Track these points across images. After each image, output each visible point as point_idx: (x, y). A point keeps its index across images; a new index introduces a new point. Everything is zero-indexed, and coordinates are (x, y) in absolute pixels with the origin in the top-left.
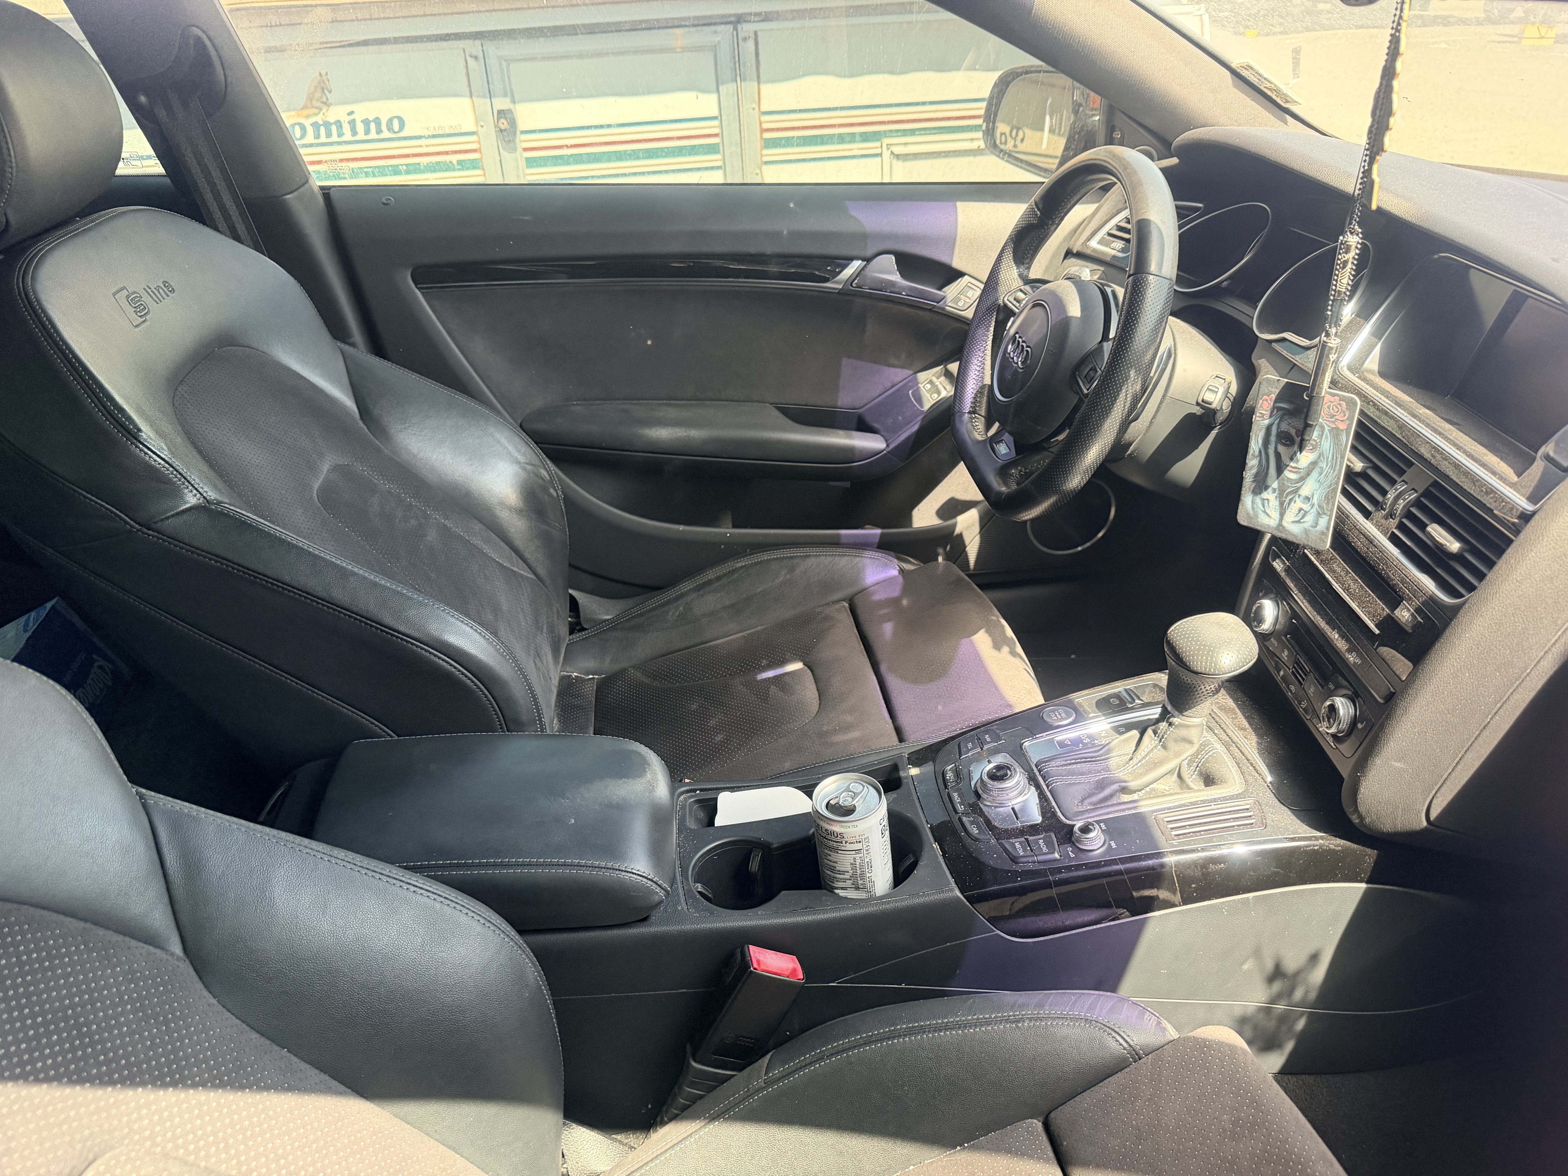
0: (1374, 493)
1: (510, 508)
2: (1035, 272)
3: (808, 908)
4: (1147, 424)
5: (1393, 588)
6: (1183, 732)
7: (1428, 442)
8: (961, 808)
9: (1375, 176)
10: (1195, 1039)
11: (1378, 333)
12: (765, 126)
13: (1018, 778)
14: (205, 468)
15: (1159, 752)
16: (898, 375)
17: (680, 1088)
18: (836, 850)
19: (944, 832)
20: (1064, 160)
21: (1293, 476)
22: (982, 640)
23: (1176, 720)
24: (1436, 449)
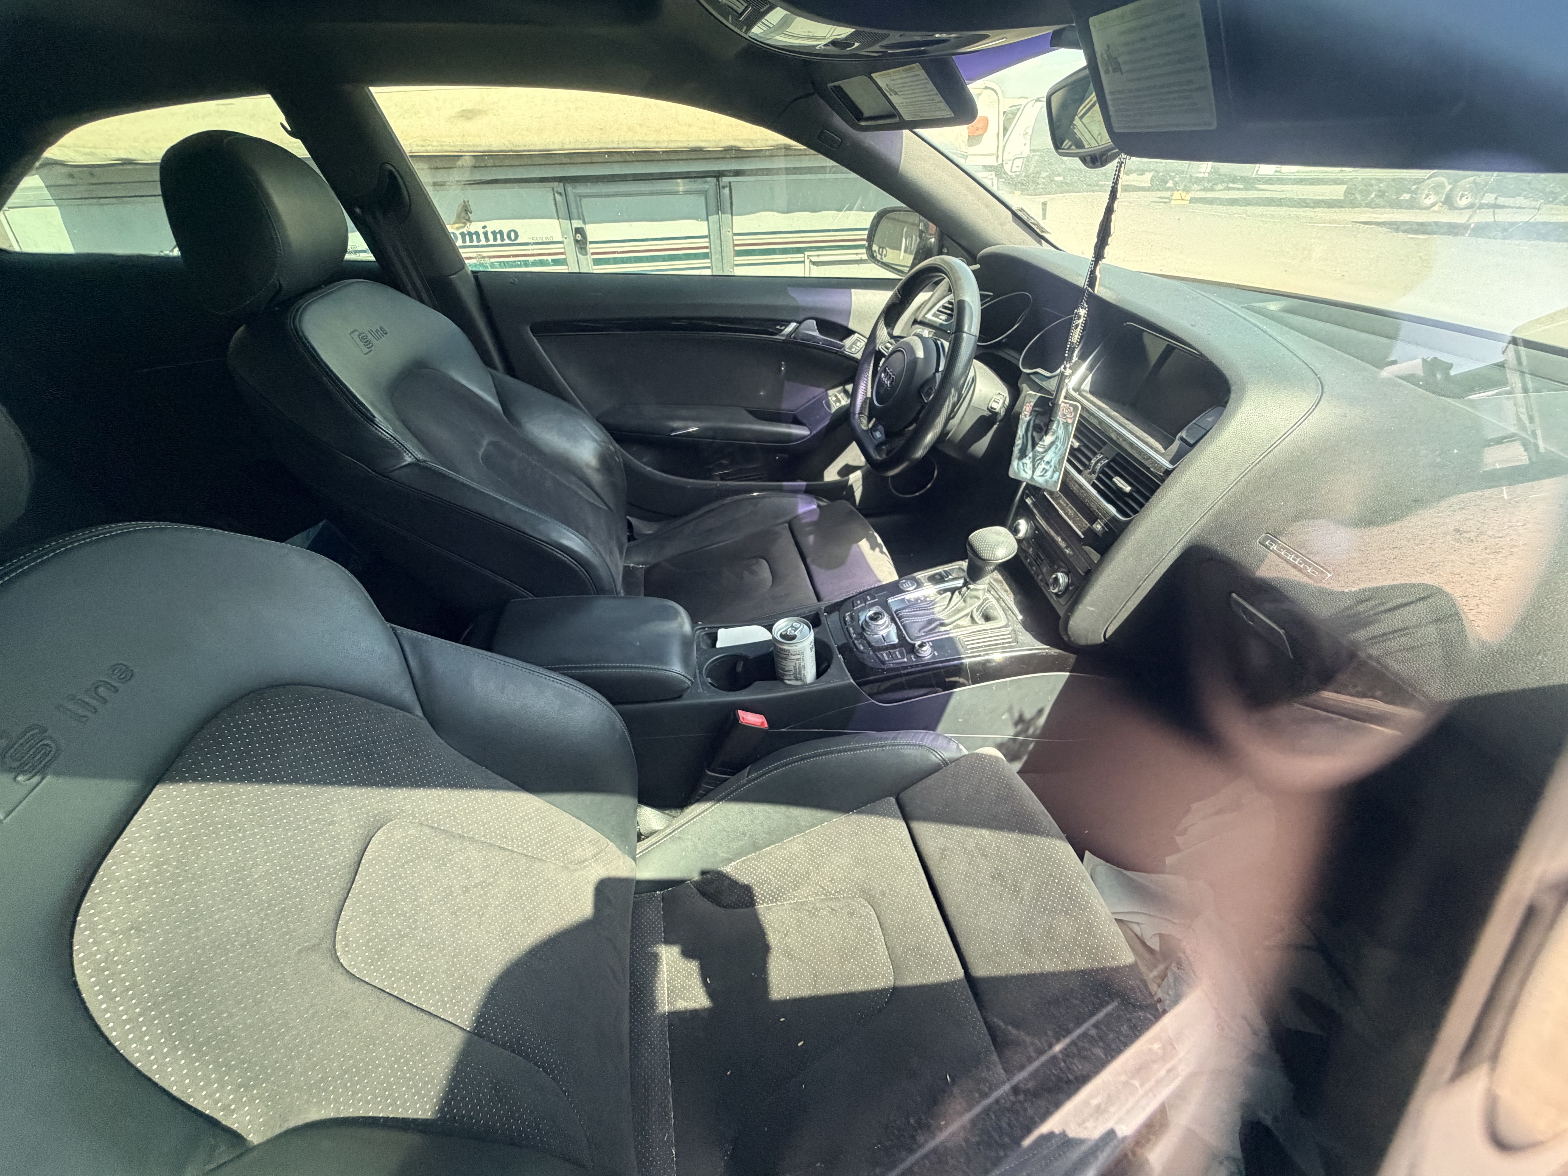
0: (1084, 460)
1: (592, 468)
2: (897, 332)
3: (769, 691)
4: (958, 421)
5: (1092, 512)
6: (974, 593)
7: (1115, 431)
8: (854, 636)
9: (1097, 273)
10: (977, 755)
11: (1091, 368)
12: (736, 242)
13: (885, 619)
14: (415, 441)
15: (962, 604)
16: (818, 391)
17: (700, 786)
18: (786, 659)
19: (842, 649)
20: (914, 265)
21: (1041, 450)
22: (864, 544)
23: (971, 586)
24: (1119, 435)
